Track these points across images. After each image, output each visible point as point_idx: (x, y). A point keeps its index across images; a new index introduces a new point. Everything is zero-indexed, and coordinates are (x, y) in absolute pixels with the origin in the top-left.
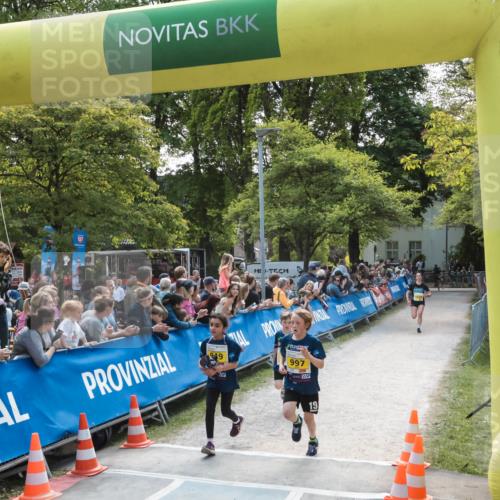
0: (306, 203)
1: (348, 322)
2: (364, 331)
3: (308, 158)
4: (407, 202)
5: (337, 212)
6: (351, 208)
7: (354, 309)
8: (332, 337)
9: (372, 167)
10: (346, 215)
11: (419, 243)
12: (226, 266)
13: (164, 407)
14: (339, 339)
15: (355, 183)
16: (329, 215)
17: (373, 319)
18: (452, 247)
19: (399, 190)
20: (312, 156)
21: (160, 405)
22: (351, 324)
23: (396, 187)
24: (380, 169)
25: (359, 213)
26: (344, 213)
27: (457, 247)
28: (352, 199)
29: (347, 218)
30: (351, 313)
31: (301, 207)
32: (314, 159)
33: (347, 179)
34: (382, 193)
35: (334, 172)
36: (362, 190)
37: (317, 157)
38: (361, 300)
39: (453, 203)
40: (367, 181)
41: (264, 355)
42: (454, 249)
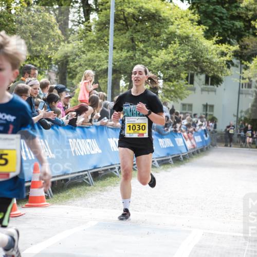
0: (134, 48)
1: (168, 154)
2: (181, 164)
3: (137, 6)
4: (223, 54)
5: (163, 56)
6: (175, 54)
7: (172, 145)
8: (157, 165)
9: (192, 20)
10: (170, 60)
14: (162, 167)
15: (178, 32)
16: (156, 59)
17: (184, 157)
18: (242, 112)
19: (218, 42)
20: (141, 4)
22: (170, 157)
23: (215, 39)
24: (199, 23)
25: (181, 59)
26: (169, 58)
27: (247, 112)
28: (175, 46)
29: (171, 62)
30: (170, 148)
31: (128, 52)
32: (142, 7)
33: (172, 28)
34: (201, 44)
35: (159, 21)
36: (185, 39)
37: (145, 6)
38: (176, 139)
40: (188, 31)
41: (112, 165)
42: (244, 114)
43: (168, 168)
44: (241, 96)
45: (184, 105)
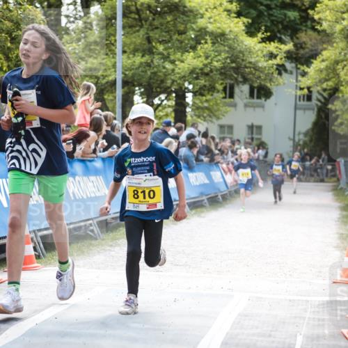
0: (150, 51)
1: (202, 194)
2: (220, 207)
4: (272, 56)
5: (190, 61)
6: (207, 58)
7: (207, 181)
9: (229, 11)
10: (201, 65)
11: (259, 128)
12: (87, 97)
13: (39, 239)
14: (194, 211)
15: (211, 27)
16: (181, 65)
17: (224, 197)
18: (299, 134)
19: (263, 40)
21: (36, 236)
22: (204, 198)
23: (260, 35)
24: (239, 14)
25: (215, 64)
26: (198, 63)
27: (306, 134)
28: (207, 46)
29: (201, 69)
30: (204, 185)
31: (143, 56)
33: (201, 22)
34: (242, 42)
35: (184, 13)
36: (220, 37)
38: (212, 173)
39: (323, 61)
40: (225, 26)
42: (302, 137)
43: (202, 212)
44: (298, 112)
45: (222, 127)
